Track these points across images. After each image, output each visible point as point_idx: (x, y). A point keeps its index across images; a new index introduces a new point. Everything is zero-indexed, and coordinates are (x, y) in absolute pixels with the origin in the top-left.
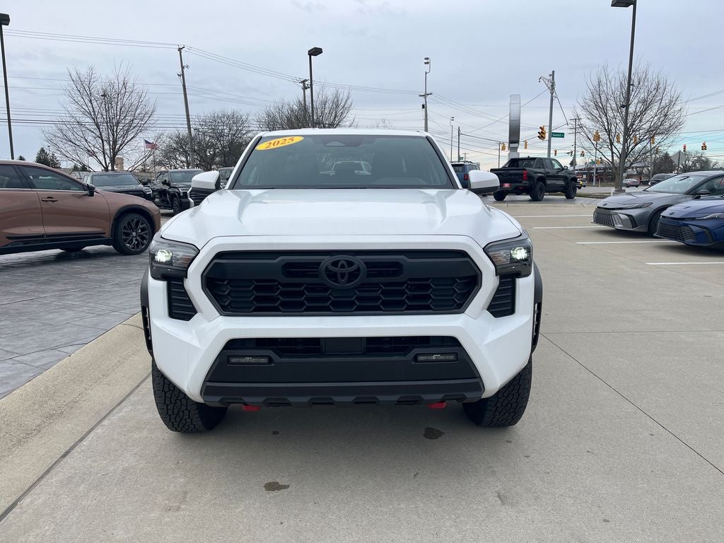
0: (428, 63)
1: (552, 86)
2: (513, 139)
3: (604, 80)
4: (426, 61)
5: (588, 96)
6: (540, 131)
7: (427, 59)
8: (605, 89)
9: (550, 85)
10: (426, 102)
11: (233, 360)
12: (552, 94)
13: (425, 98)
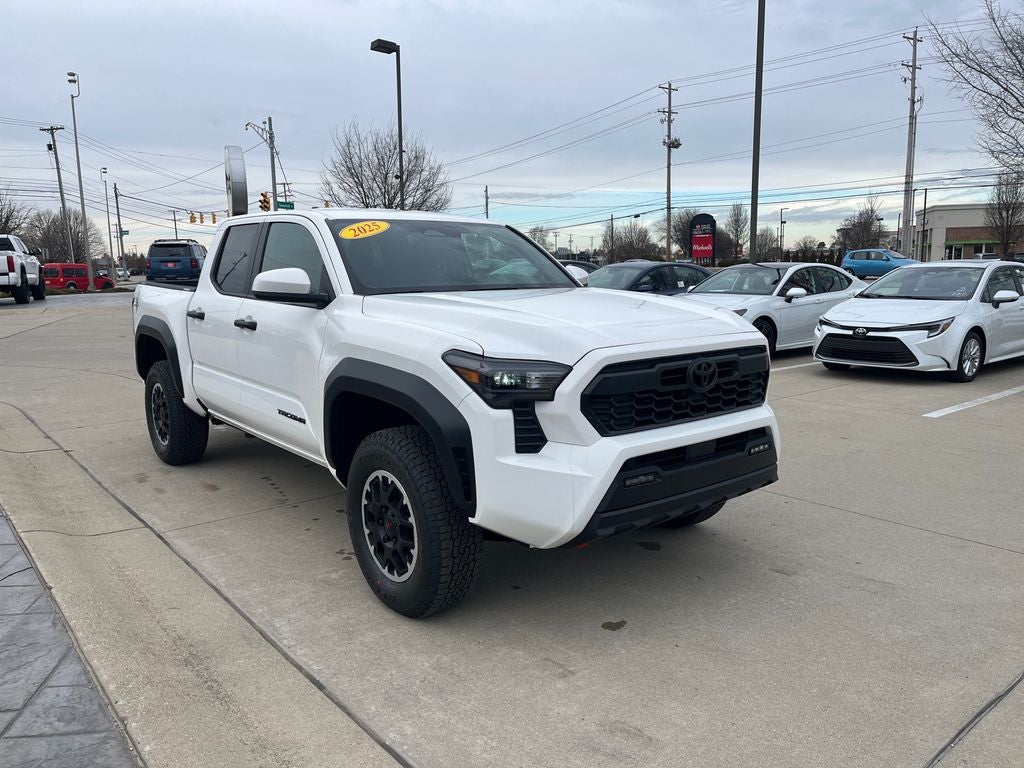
0: (74, 81)
1: (272, 137)
2: (238, 209)
3: (355, 139)
4: (71, 78)
5: (338, 158)
6: (262, 198)
7: (73, 75)
8: (357, 151)
9: (266, 136)
10: (54, 141)
11: (628, 483)
12: (272, 149)
13: (53, 134)
